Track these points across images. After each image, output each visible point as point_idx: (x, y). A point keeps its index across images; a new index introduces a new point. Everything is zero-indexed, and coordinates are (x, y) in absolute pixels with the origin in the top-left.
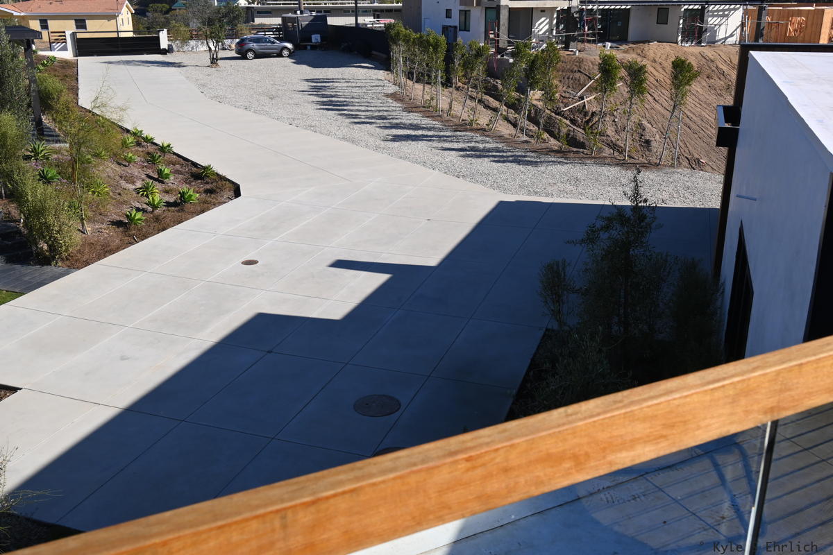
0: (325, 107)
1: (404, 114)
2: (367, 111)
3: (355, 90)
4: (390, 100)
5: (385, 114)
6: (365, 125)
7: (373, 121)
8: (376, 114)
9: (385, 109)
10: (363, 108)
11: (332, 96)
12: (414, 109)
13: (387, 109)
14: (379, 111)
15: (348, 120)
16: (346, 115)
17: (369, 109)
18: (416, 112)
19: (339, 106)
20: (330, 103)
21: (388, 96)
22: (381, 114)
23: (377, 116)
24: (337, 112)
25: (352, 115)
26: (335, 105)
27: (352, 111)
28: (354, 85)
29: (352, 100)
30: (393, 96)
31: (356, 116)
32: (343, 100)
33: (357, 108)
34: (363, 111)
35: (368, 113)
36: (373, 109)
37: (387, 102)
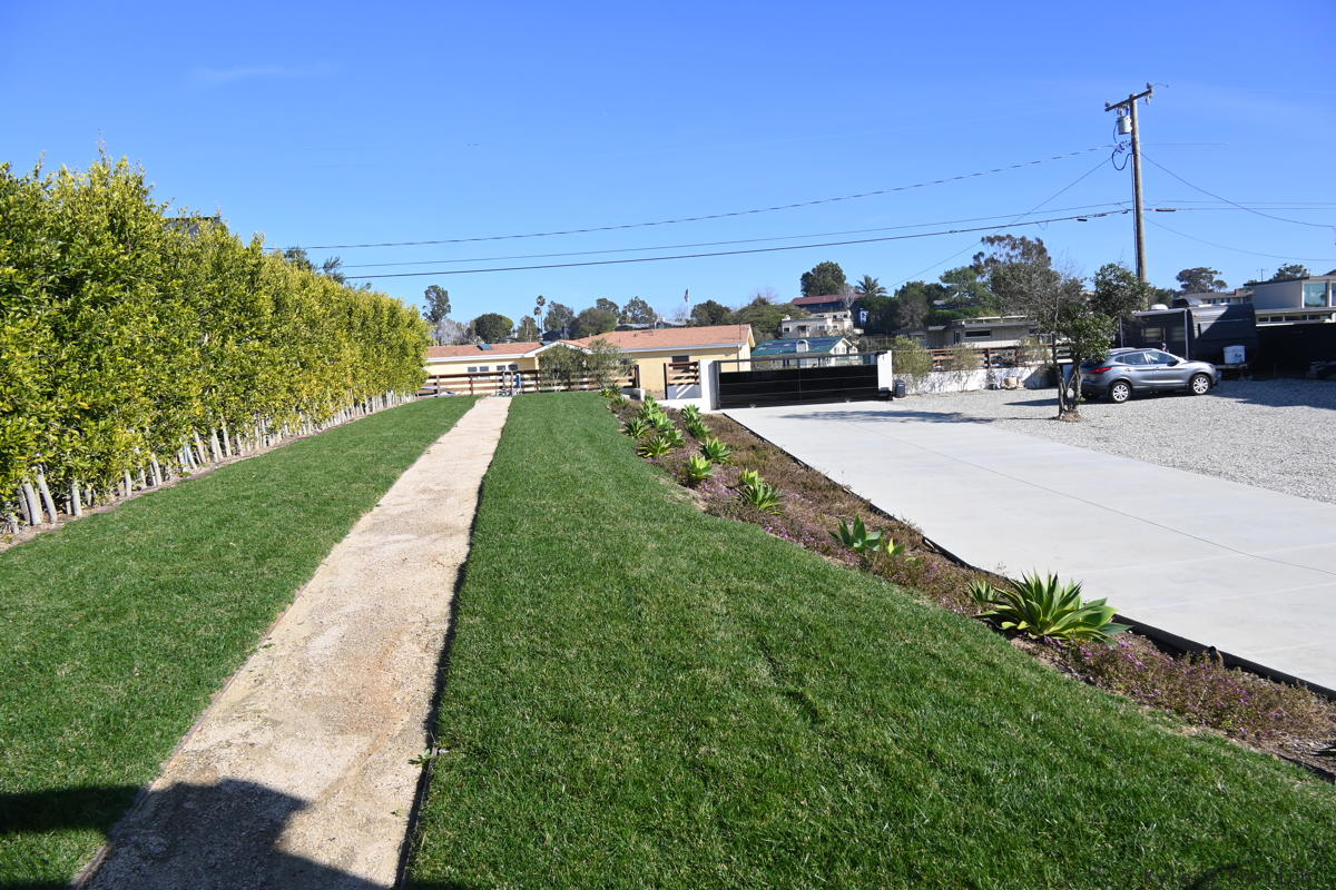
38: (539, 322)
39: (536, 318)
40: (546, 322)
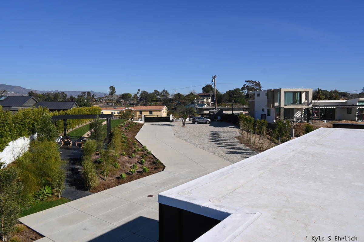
0: (212, 141)
1: (239, 144)
2: (226, 142)
3: (226, 135)
4: (236, 139)
5: (232, 144)
6: (222, 147)
7: (226, 146)
8: (228, 144)
9: (232, 142)
10: (225, 141)
11: (217, 137)
12: (243, 143)
13: (233, 142)
14: (230, 142)
15: (218, 145)
16: (218, 144)
17: (227, 142)
18: (243, 144)
19: (218, 140)
20: (215, 139)
21: (236, 137)
22: (230, 144)
23: (229, 145)
24: (215, 143)
25: (220, 144)
26: (216, 140)
27: (221, 142)
28: (226, 133)
29: (223, 138)
30: (238, 138)
31: (221, 144)
32: (220, 138)
33: (223, 141)
34: (225, 142)
35: (226, 143)
36: (228, 142)
37: (235, 140)
38: (138, 95)
39: (137, 94)
40: (140, 95)
